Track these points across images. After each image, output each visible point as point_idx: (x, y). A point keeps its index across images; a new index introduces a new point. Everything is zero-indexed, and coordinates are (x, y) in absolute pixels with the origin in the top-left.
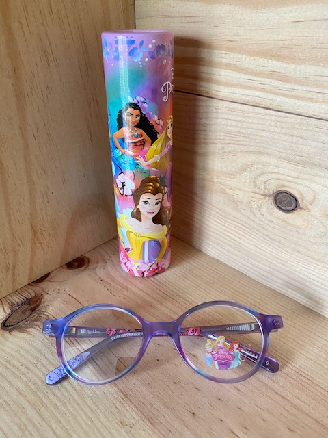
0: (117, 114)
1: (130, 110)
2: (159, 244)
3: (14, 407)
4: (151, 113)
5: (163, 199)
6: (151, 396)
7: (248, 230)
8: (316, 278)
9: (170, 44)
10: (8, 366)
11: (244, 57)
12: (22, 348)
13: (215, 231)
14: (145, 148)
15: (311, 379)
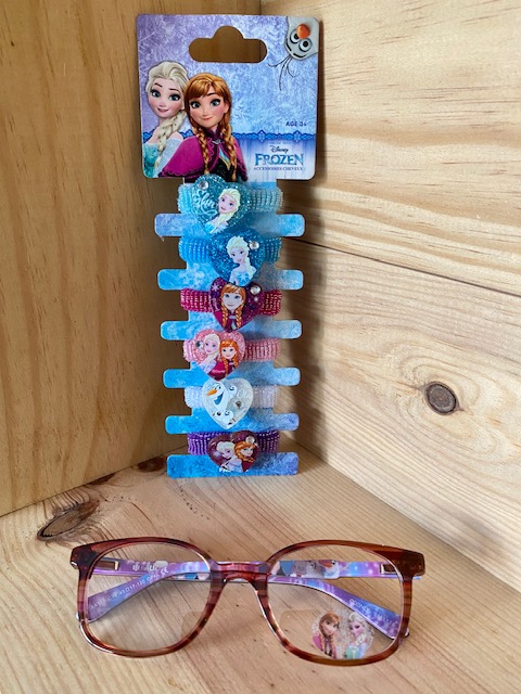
3: (33, 640)
8: (485, 516)
10: (36, 586)
11: (386, 202)
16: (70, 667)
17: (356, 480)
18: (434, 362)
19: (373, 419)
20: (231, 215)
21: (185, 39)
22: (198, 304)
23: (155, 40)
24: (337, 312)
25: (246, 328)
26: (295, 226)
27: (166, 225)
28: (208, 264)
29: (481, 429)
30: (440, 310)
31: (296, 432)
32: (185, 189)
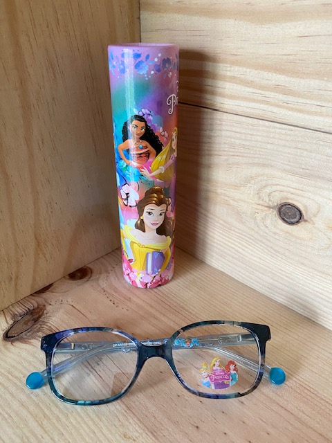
0: (122, 125)
1: (135, 122)
2: (162, 255)
3: (16, 419)
4: (156, 125)
5: (167, 210)
6: (154, 409)
7: (251, 241)
8: (320, 291)
9: (175, 57)
10: (10, 377)
11: (248, 70)
12: (24, 359)
13: (218, 242)
14: (150, 160)
15: (315, 393)
17: (223, 270)
18: (281, 188)
24: (208, 155)
29: (320, 234)
30: (291, 151)
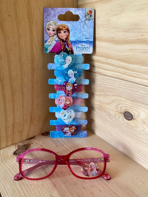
16: (23, 191)
17: (103, 139)
18: (127, 106)
19: (109, 122)
20: (69, 64)
21: (57, 14)
22: (59, 88)
23: (48, 15)
24: (99, 91)
25: (73, 95)
26: (87, 67)
27: (51, 66)
28: (62, 77)
29: (140, 125)
30: (128, 91)
31: (86, 125)
32: (56, 56)
